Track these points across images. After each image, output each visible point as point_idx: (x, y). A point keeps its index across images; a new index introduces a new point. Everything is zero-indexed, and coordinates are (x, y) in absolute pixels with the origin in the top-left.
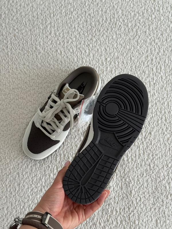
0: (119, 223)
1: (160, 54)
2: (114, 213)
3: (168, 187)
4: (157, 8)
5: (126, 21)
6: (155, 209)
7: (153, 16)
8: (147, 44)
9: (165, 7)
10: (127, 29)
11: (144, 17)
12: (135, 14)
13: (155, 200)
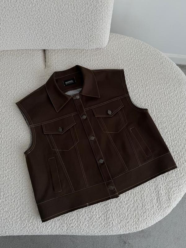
0: (136, 201)
1: (152, 103)
2: (132, 195)
3: (163, 179)
4: (149, 78)
5: (132, 85)
6: (156, 192)
7: (147, 83)
8: (145, 97)
9: (153, 78)
10: (133, 89)
11: (142, 83)
12: (137, 81)
13: (156, 187)
